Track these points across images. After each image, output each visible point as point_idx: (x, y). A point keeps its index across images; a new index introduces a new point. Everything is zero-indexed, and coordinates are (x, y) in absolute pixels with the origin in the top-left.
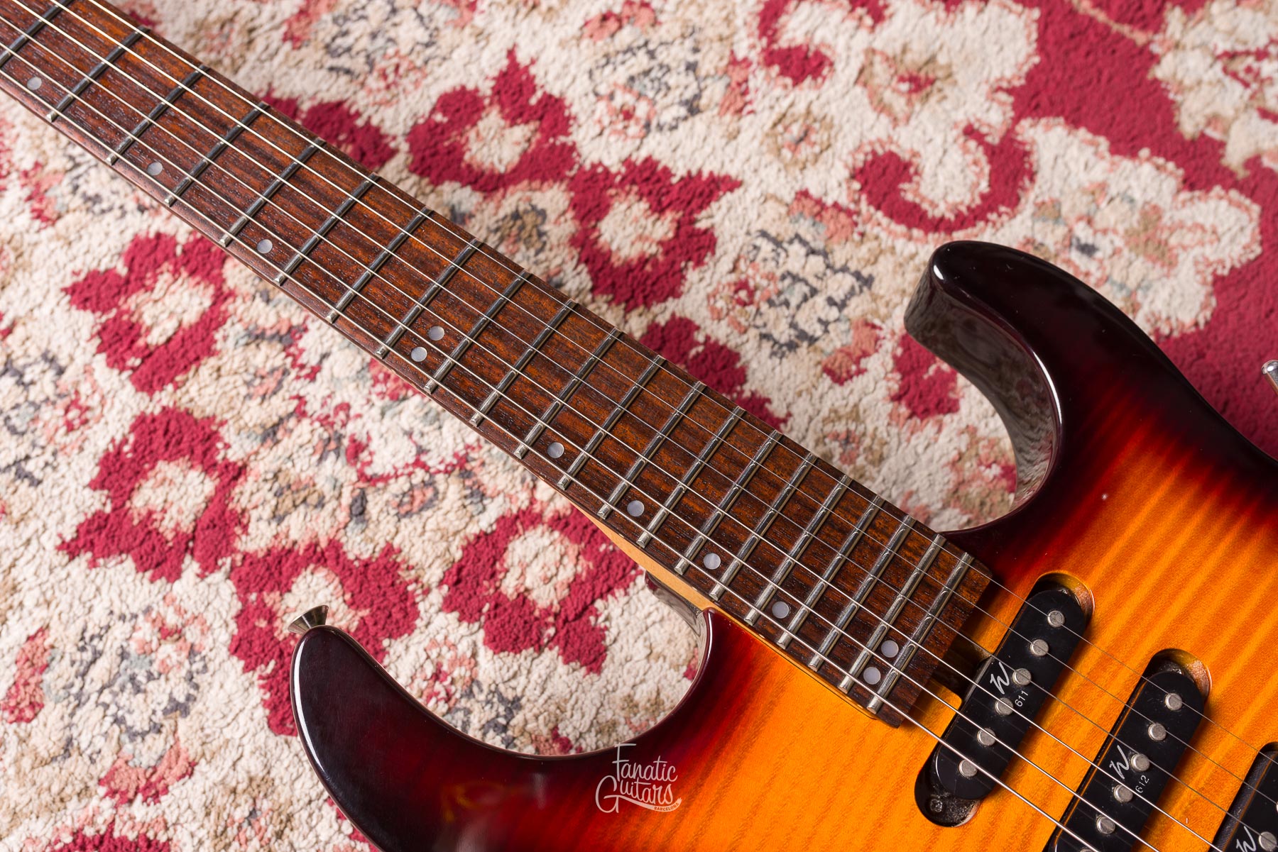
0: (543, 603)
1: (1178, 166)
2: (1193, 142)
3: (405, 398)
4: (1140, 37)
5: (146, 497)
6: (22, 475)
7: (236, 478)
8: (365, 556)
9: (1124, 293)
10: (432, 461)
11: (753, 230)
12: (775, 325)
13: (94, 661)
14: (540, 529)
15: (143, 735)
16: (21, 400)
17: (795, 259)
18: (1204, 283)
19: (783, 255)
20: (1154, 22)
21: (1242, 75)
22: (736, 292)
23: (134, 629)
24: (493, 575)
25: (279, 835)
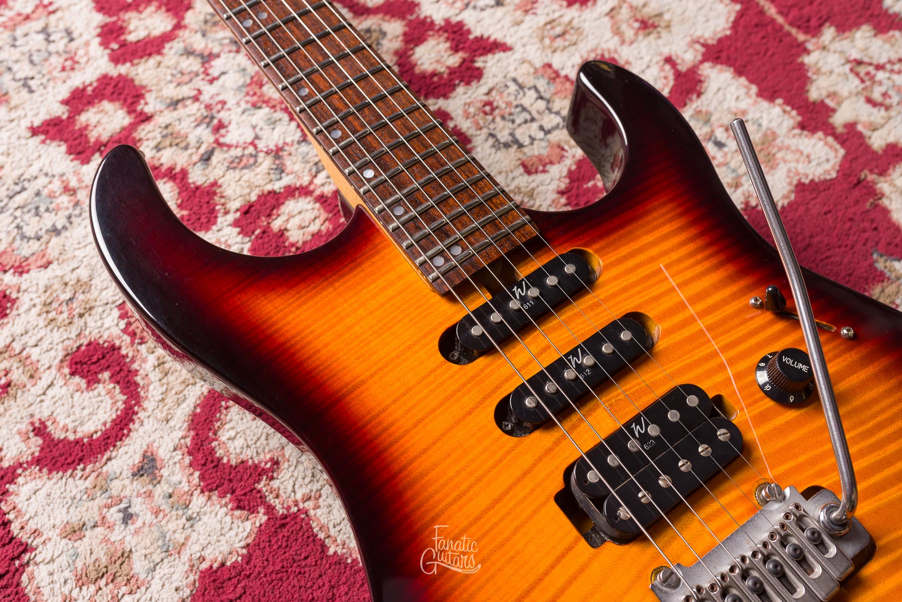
0: (292, 239)
1: (799, 114)
2: (814, 103)
3: (260, 108)
4: (801, 37)
5: (88, 117)
6: (26, 85)
7: (143, 121)
8: (199, 183)
9: (734, 175)
10: (261, 145)
11: (509, 76)
12: (501, 131)
13: (19, 193)
14: (309, 198)
15: (29, 239)
16: (43, 48)
17: (528, 100)
18: (790, 184)
19: (522, 94)
20: (814, 30)
21: (862, 75)
22: (484, 106)
23: (50, 183)
24: (269, 215)
25: (81, 316)
